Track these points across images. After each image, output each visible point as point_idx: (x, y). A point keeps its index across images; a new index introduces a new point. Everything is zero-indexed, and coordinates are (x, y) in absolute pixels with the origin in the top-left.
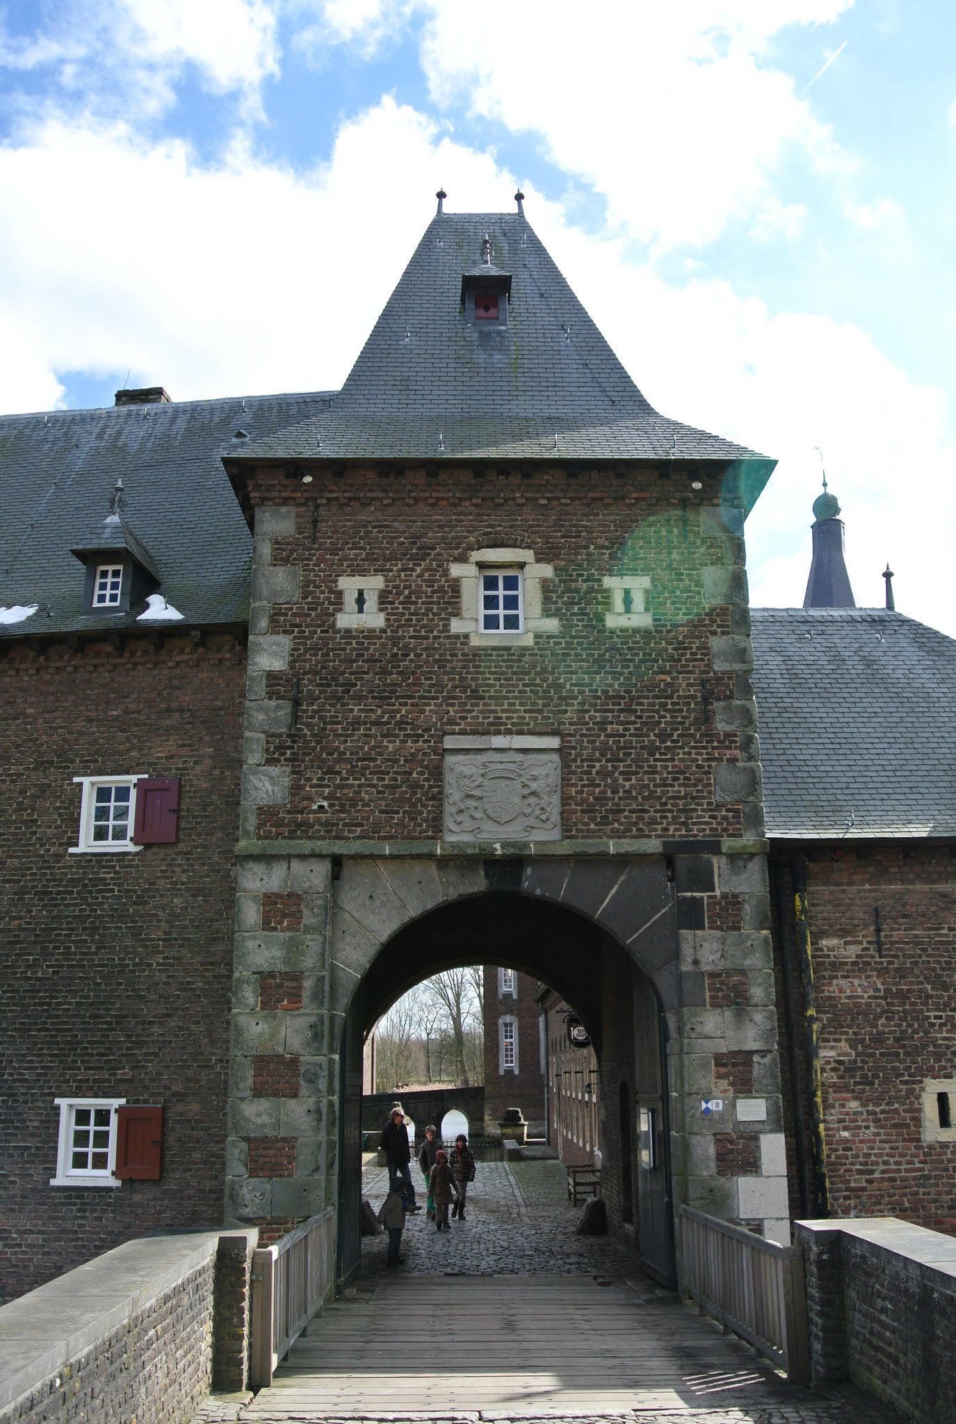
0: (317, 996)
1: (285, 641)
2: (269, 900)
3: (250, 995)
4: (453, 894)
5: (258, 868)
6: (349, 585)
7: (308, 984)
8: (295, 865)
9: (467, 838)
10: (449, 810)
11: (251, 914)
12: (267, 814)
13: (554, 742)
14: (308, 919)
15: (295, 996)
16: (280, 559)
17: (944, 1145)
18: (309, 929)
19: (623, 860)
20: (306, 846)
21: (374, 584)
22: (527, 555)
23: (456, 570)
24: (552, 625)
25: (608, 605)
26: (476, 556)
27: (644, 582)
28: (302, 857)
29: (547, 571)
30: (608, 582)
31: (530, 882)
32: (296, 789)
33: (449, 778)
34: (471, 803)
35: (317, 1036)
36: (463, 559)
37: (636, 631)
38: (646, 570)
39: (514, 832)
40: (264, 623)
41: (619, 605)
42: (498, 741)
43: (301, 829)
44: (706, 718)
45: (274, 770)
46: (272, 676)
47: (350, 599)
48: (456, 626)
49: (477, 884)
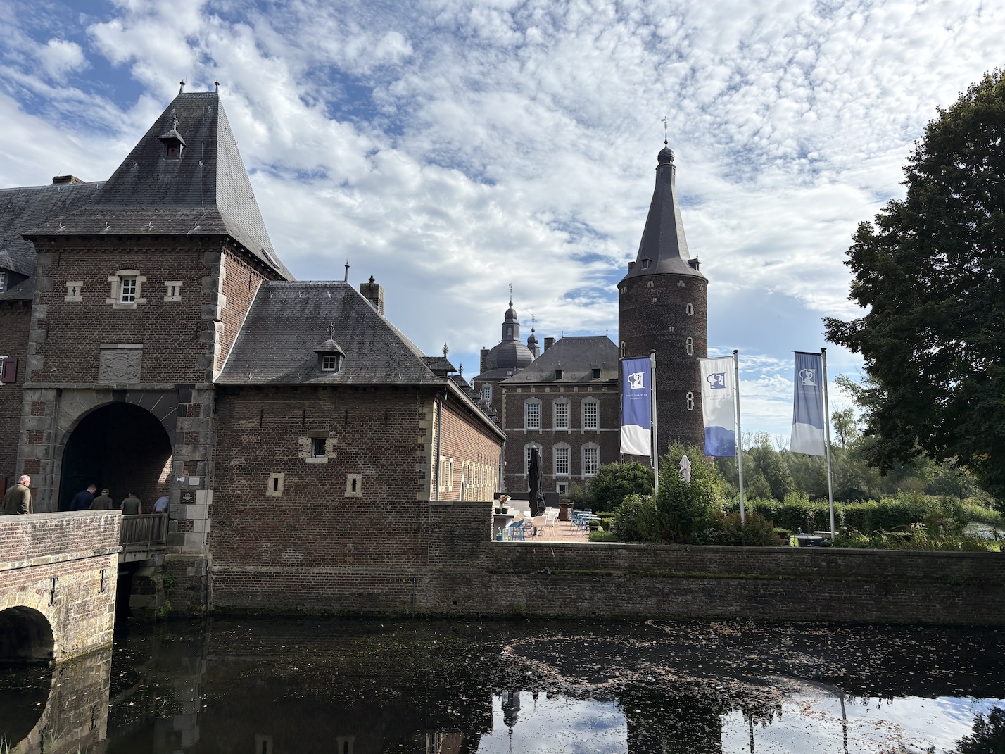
0: (48, 439)
1: (45, 307)
2: (34, 404)
3: (25, 438)
4: (101, 403)
5: (30, 393)
6: (70, 284)
7: (45, 435)
8: (43, 391)
9: (107, 382)
10: (101, 371)
11: (27, 409)
12: (35, 373)
13: (140, 346)
14: (47, 411)
15: (40, 439)
16: (45, 274)
17: (274, 497)
18: (47, 415)
19: (162, 391)
20: (46, 385)
21: (80, 284)
22: (136, 272)
23: (110, 279)
24: (144, 301)
25: (165, 292)
26: (118, 273)
27: (180, 283)
28: (46, 389)
29: (144, 279)
30: (167, 283)
31: (129, 399)
32: (45, 364)
33: (102, 360)
34: (109, 369)
35: (47, 453)
36: (113, 274)
37: (175, 303)
38: (182, 278)
39: (122, 380)
40: (38, 300)
41: (170, 293)
42: (120, 346)
43: (47, 379)
44: (197, 337)
45: (39, 357)
46: (40, 321)
47: (70, 291)
48: (108, 301)
49: (110, 399)
